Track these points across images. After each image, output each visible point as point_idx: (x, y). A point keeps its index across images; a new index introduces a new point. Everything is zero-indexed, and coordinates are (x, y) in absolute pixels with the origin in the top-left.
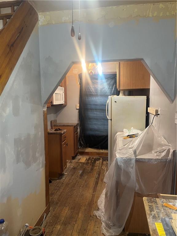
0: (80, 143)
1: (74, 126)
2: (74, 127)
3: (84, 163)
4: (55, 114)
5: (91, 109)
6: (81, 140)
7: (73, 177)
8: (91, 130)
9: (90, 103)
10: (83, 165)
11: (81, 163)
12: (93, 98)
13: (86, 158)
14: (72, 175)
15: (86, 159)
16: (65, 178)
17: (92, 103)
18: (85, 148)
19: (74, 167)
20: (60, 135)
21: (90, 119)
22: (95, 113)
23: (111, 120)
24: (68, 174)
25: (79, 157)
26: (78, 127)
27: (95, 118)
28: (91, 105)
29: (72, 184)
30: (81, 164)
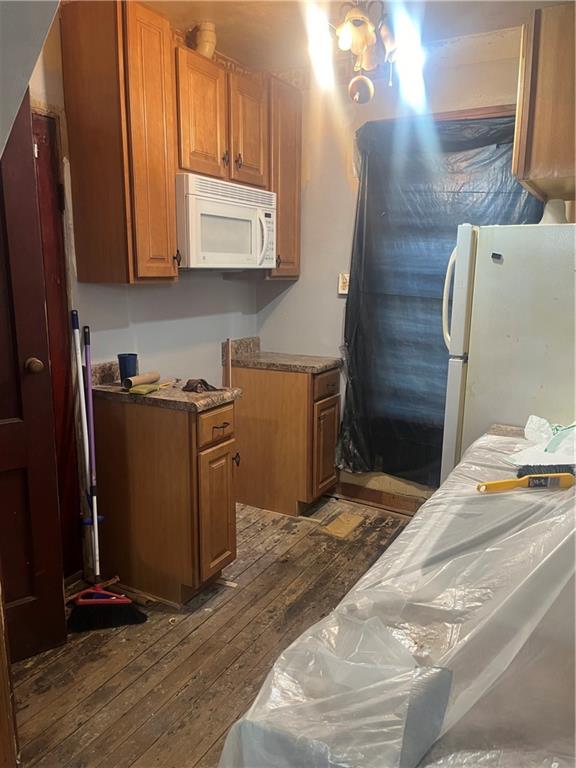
0: (345, 449)
1: (310, 371)
2: (314, 375)
3: (341, 542)
4: (255, 316)
5: (404, 298)
6: (346, 434)
7: (251, 613)
8: (397, 394)
9: (401, 269)
10: (332, 553)
11: (330, 538)
12: (413, 246)
13: (362, 518)
14: (255, 599)
15: (362, 524)
16: (216, 611)
17: (408, 269)
18: (365, 471)
19: (288, 552)
20: (190, 413)
21: (394, 343)
22: (421, 316)
23: (465, 358)
24: (239, 590)
25: (338, 506)
26: (338, 375)
27: (417, 344)
28: (402, 275)
29: (224, 651)
30: (325, 545)
